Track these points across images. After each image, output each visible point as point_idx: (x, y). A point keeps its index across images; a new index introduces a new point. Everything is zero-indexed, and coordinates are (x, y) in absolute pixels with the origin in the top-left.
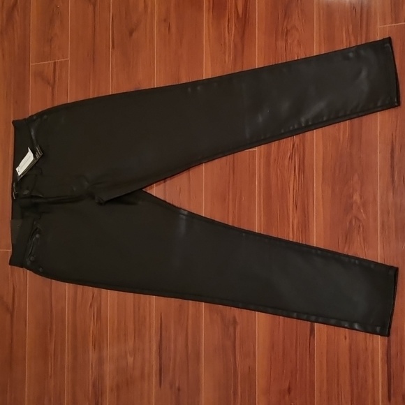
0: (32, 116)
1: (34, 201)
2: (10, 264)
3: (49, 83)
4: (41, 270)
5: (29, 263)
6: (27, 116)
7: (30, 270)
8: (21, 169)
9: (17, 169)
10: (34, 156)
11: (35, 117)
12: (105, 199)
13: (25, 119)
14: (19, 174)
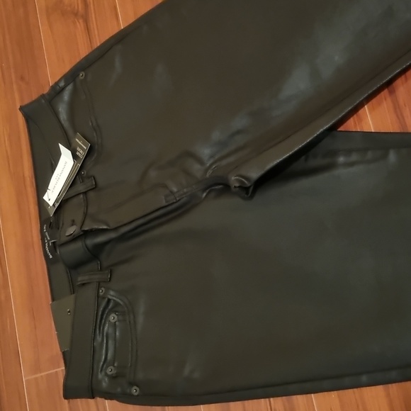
0: (57, 84)
1: (91, 242)
2: (66, 397)
3: (76, 14)
4: (135, 391)
5: (105, 384)
6: (46, 90)
7: (111, 398)
8: (53, 193)
9: (45, 198)
10: (75, 156)
11: (62, 84)
12: (255, 174)
13: (43, 96)
14: (51, 203)
